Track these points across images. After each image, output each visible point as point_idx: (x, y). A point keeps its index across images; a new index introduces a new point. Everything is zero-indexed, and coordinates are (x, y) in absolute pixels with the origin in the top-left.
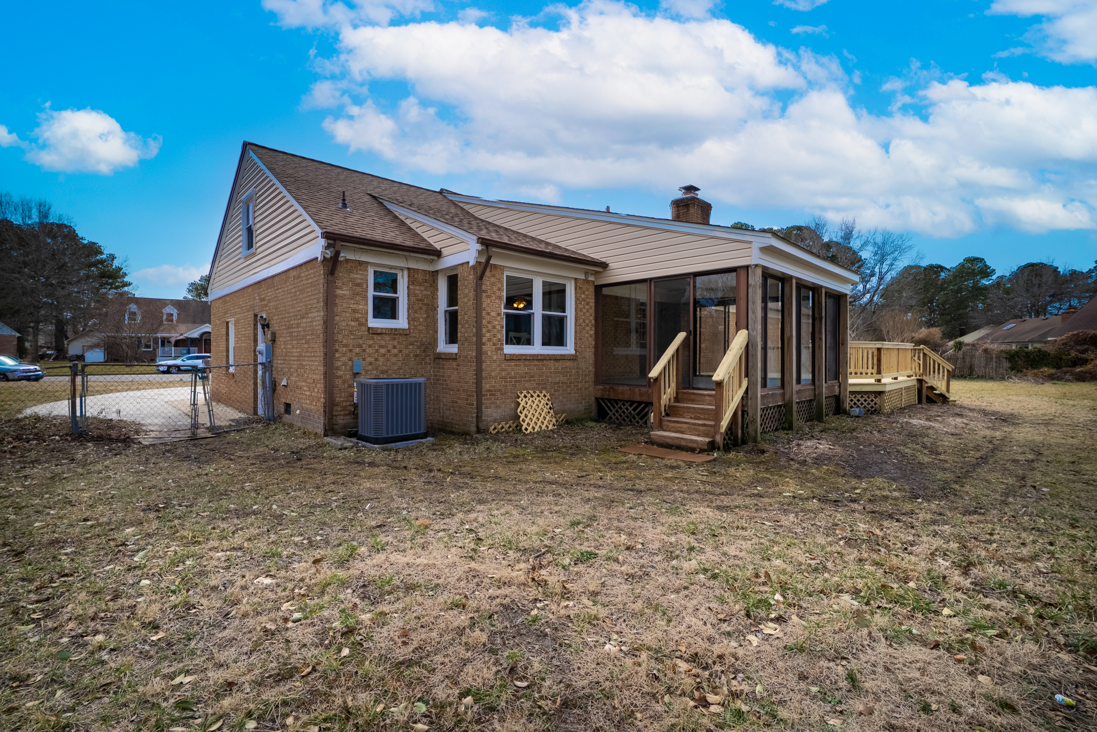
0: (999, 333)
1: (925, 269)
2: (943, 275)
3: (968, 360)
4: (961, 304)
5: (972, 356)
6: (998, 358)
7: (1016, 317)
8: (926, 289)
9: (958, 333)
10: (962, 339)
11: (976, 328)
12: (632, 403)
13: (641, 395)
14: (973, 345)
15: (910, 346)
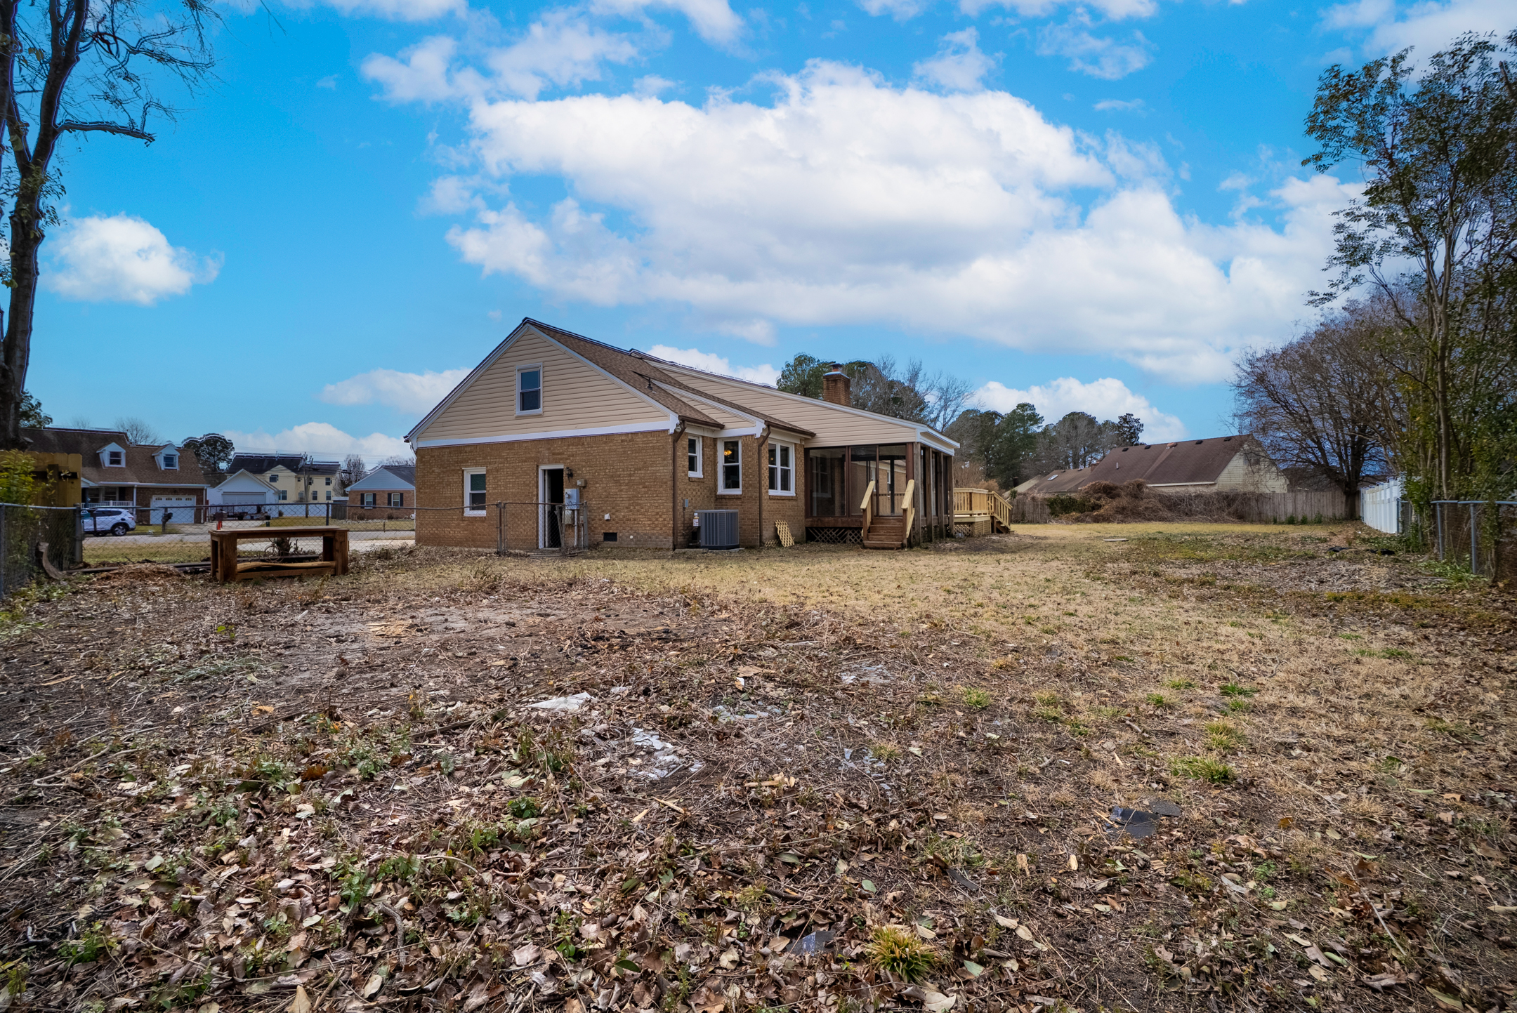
0: (1045, 483)
1: (981, 415)
2: (997, 422)
3: (1020, 507)
4: (1013, 453)
5: (1024, 504)
6: (1042, 505)
7: (1058, 468)
8: (982, 436)
9: (1012, 483)
10: (1016, 489)
11: (1026, 479)
12: (835, 529)
13: (843, 523)
14: (1025, 494)
15: (986, 492)
